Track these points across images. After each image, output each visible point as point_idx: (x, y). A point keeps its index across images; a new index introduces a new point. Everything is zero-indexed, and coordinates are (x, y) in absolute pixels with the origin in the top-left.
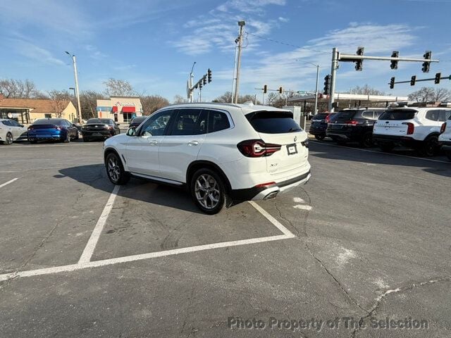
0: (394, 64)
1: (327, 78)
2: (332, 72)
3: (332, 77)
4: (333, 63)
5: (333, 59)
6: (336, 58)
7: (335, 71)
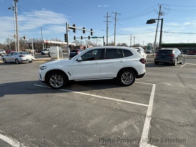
0: (84, 32)
1: (65, 35)
2: (67, 33)
3: (67, 34)
4: (67, 29)
5: (67, 27)
6: (68, 27)
7: (68, 32)
